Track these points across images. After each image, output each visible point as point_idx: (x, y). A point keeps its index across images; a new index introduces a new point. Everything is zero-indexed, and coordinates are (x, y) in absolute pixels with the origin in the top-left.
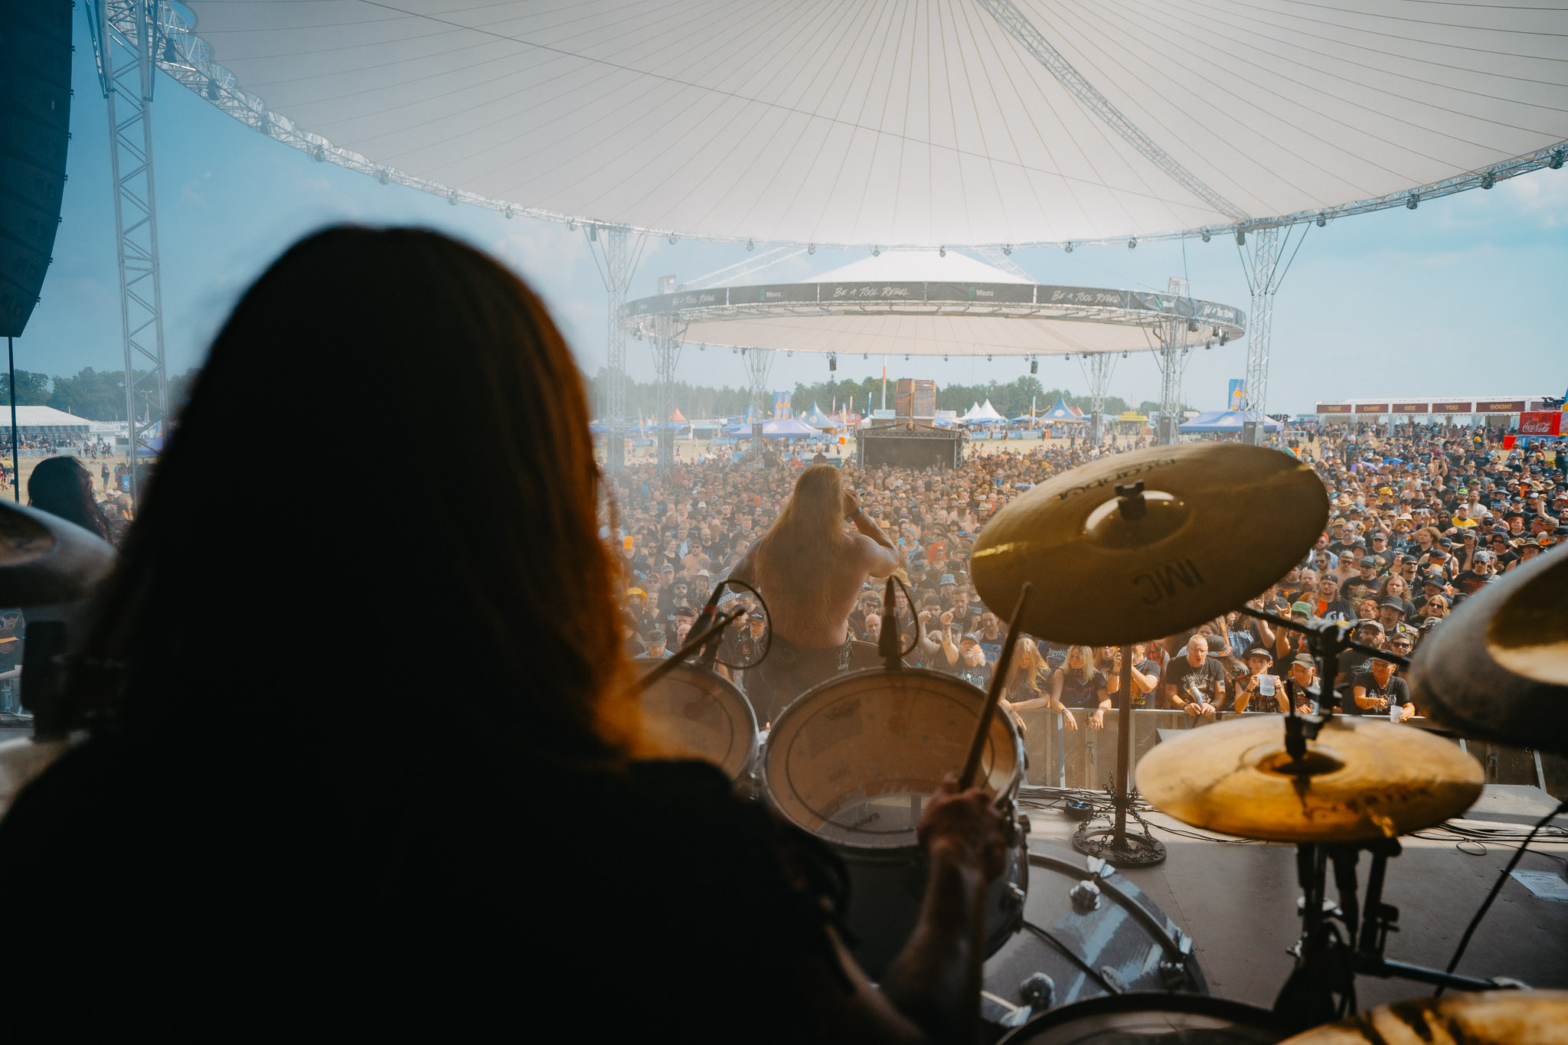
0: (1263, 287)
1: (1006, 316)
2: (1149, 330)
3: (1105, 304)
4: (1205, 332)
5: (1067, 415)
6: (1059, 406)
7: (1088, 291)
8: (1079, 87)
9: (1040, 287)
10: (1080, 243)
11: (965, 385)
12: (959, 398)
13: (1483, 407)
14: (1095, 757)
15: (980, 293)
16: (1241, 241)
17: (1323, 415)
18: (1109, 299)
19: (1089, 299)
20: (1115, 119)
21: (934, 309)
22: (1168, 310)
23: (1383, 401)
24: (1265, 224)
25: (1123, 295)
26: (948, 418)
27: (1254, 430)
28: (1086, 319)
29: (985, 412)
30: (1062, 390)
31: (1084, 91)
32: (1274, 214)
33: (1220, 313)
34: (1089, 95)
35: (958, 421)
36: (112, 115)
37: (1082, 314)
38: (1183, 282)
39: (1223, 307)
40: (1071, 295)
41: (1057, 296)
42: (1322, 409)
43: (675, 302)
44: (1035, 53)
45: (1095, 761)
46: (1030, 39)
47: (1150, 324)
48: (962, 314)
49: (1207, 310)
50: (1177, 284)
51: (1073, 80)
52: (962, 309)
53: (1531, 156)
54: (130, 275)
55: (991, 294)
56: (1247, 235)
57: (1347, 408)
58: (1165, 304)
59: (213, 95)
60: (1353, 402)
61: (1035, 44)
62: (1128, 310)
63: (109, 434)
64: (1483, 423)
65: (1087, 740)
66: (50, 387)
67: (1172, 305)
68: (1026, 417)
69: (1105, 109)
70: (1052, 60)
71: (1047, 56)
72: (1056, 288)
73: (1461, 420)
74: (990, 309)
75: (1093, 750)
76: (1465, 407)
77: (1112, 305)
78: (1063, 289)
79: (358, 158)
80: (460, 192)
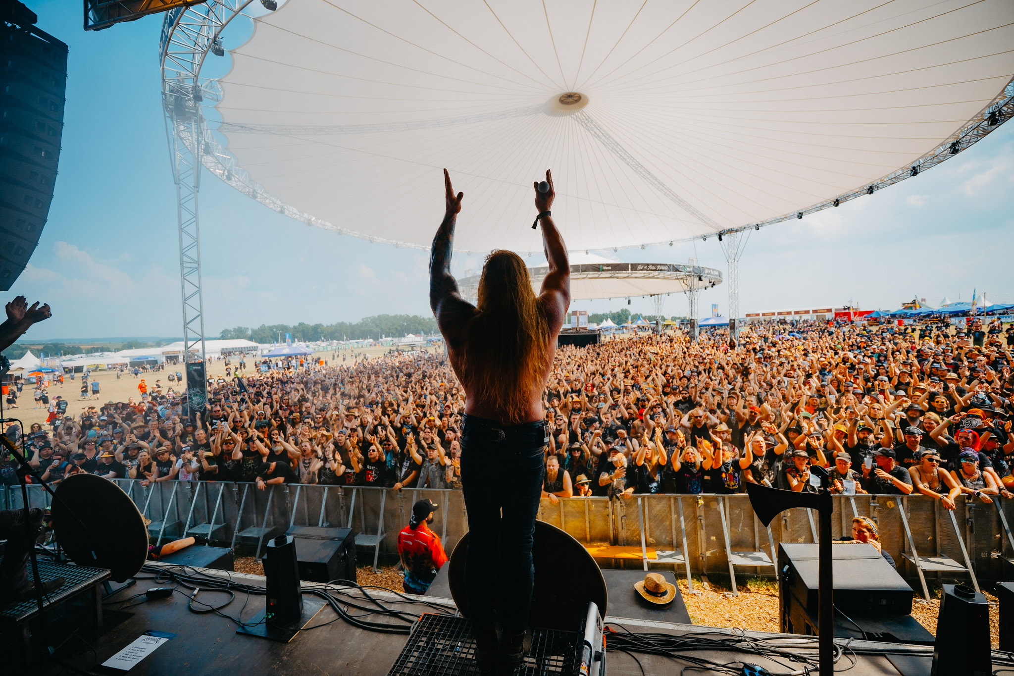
0: (733, 259)
1: (617, 278)
2: (682, 281)
3: (661, 270)
4: (705, 282)
5: (642, 323)
6: (639, 319)
7: (653, 265)
8: (644, 173)
9: (632, 264)
10: (647, 245)
11: (599, 313)
12: (597, 319)
13: (815, 311)
14: (704, 525)
15: (605, 268)
16: (720, 239)
17: (749, 318)
18: (663, 268)
19: (654, 268)
20: (661, 187)
21: (585, 276)
22: (690, 272)
23: (773, 311)
24: (731, 231)
25: (669, 266)
26: (594, 326)
27: (734, 323)
28: (653, 277)
29: (609, 323)
30: (639, 314)
31: (646, 175)
32: (735, 227)
33: (712, 273)
34: (649, 176)
35: (598, 327)
36: (179, 194)
37: (651, 275)
38: (695, 260)
39: (713, 270)
40: (646, 267)
41: (640, 267)
42: (748, 315)
43: (472, 280)
44: (623, 159)
45: (704, 528)
46: (620, 153)
47: (682, 279)
48: (598, 278)
49: (706, 271)
50: (692, 260)
51: (641, 170)
52: (597, 276)
53: (857, 190)
54: (186, 270)
55: (610, 268)
56: (723, 237)
57: (758, 315)
58: (688, 269)
59: (254, 197)
60: (761, 312)
61: (623, 155)
62: (672, 272)
63: (265, 349)
64: (815, 318)
65: (698, 514)
66: (250, 332)
67: (691, 269)
68: (625, 325)
69: (656, 182)
70: (631, 162)
71: (628, 160)
72: (639, 264)
73: (805, 317)
74: (610, 275)
75: (702, 521)
76: (807, 312)
77: (664, 270)
78: (642, 264)
79: (329, 224)
80: (376, 237)
